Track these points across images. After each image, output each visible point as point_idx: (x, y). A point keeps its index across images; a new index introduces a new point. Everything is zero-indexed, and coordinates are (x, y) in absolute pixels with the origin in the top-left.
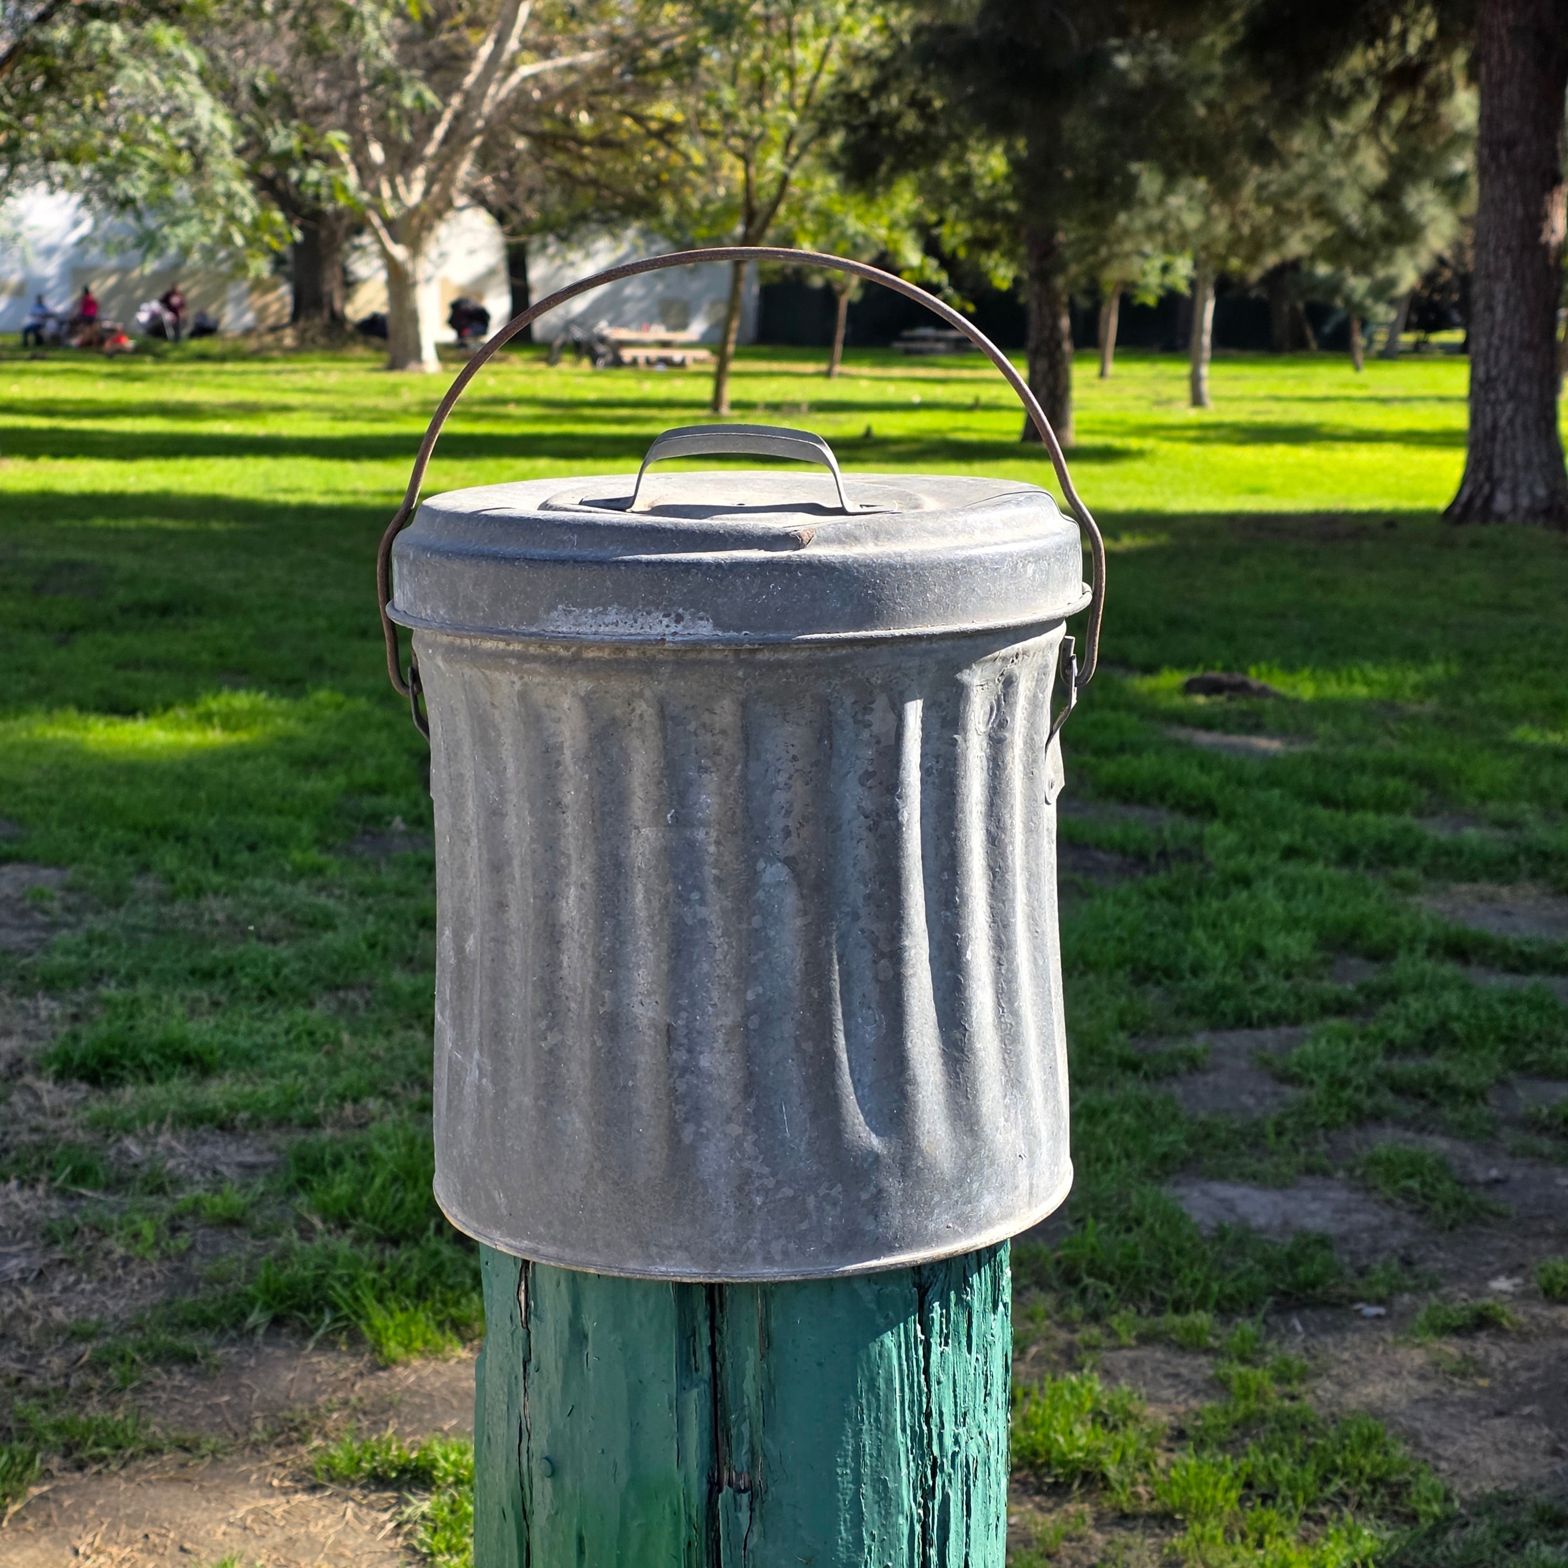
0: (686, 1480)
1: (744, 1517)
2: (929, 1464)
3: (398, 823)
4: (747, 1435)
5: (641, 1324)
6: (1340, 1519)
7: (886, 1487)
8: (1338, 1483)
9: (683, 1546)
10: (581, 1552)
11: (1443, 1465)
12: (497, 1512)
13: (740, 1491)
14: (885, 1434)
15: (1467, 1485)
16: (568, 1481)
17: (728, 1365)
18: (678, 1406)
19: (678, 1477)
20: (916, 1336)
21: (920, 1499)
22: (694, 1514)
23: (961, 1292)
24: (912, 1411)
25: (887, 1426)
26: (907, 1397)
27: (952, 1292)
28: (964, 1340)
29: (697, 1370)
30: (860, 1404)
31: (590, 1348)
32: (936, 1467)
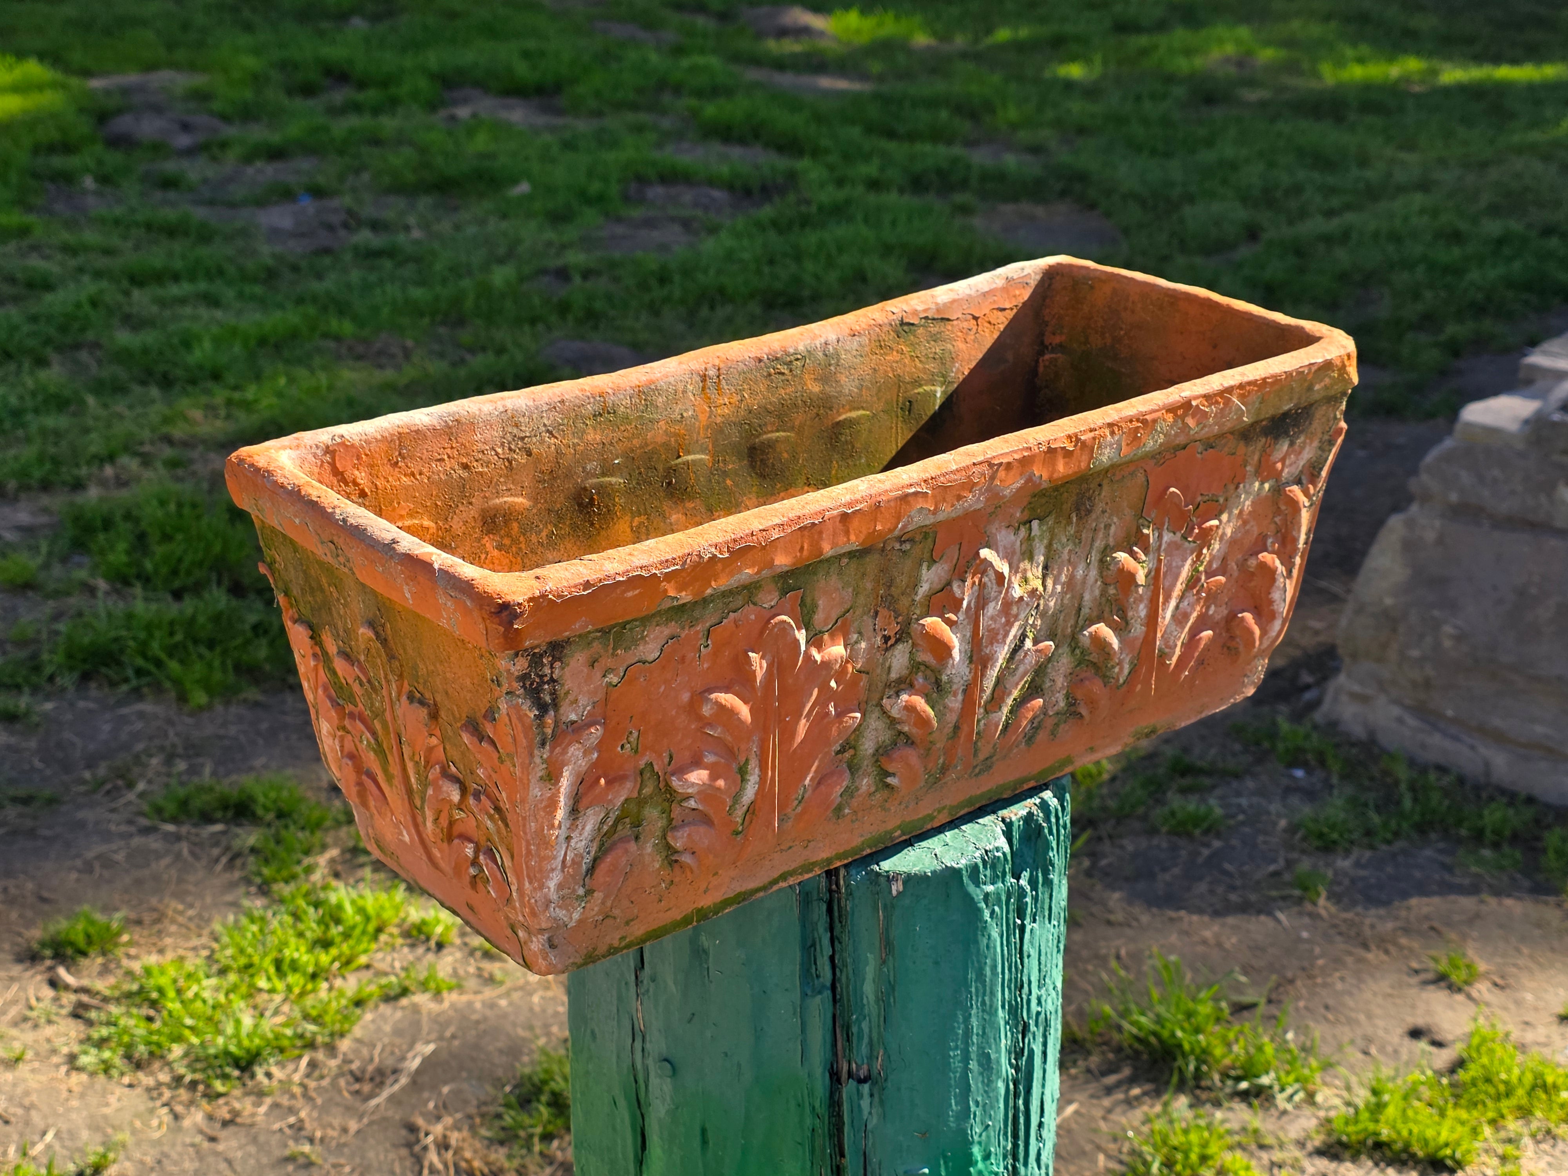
0: (810, 1075)
2: (1020, 1029)
4: (866, 1031)
5: (764, 942)
7: (989, 1059)
9: (807, 1133)
10: (705, 1142)
12: (606, 1099)
13: (861, 1081)
14: (989, 1013)
16: (690, 1081)
17: (848, 970)
18: (802, 1013)
19: (802, 1074)
20: (1015, 922)
21: (1013, 1061)
22: (817, 1105)
23: (1046, 873)
24: (1010, 989)
25: (991, 1006)
26: (1007, 977)
27: (1040, 875)
28: (1047, 914)
29: (818, 976)
30: (970, 993)
31: (711, 963)
32: (1025, 1029)
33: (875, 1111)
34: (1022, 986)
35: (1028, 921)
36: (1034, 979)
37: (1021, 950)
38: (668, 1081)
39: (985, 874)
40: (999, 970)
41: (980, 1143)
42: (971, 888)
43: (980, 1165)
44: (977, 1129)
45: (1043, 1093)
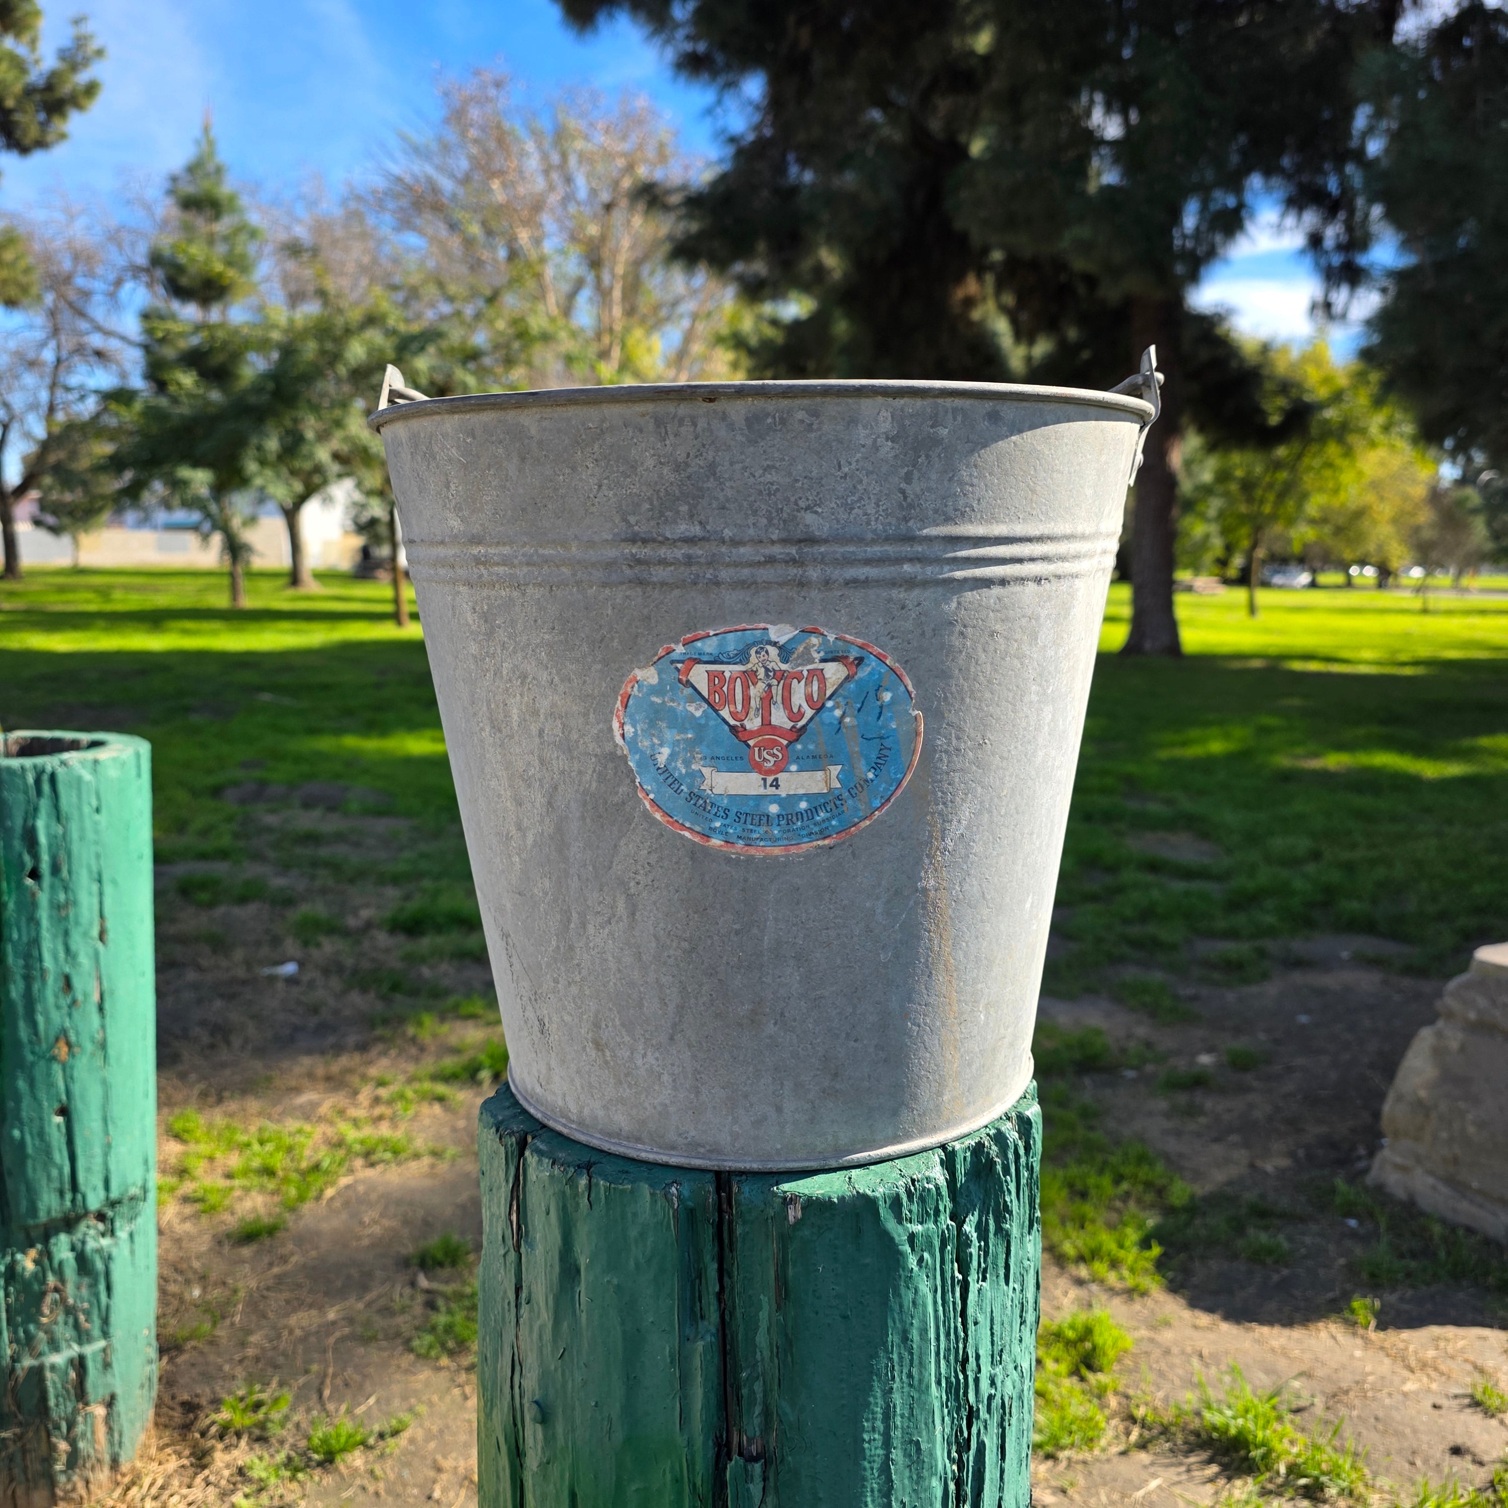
0: (690, 1443)
1: (756, 1489)
2: (964, 1414)
4: (759, 1396)
5: (637, 1265)
7: (919, 1449)
12: (493, 1441)
13: (752, 1460)
14: (920, 1391)
16: (560, 1429)
17: (738, 1313)
18: (681, 1359)
19: (681, 1441)
20: (953, 1277)
21: (955, 1455)
22: (699, 1483)
23: (999, 1220)
24: (948, 1361)
25: (920, 1381)
26: (942, 1346)
27: (991, 1222)
28: (1002, 1272)
29: (702, 1317)
30: (891, 1360)
31: (583, 1287)
32: (972, 1415)
33: (769, 1499)
34: (966, 1360)
35: (973, 1277)
36: (985, 1352)
37: (964, 1314)
38: (539, 1427)
39: (910, 1208)
40: (932, 1335)
42: (891, 1224)
45: (1001, 1499)
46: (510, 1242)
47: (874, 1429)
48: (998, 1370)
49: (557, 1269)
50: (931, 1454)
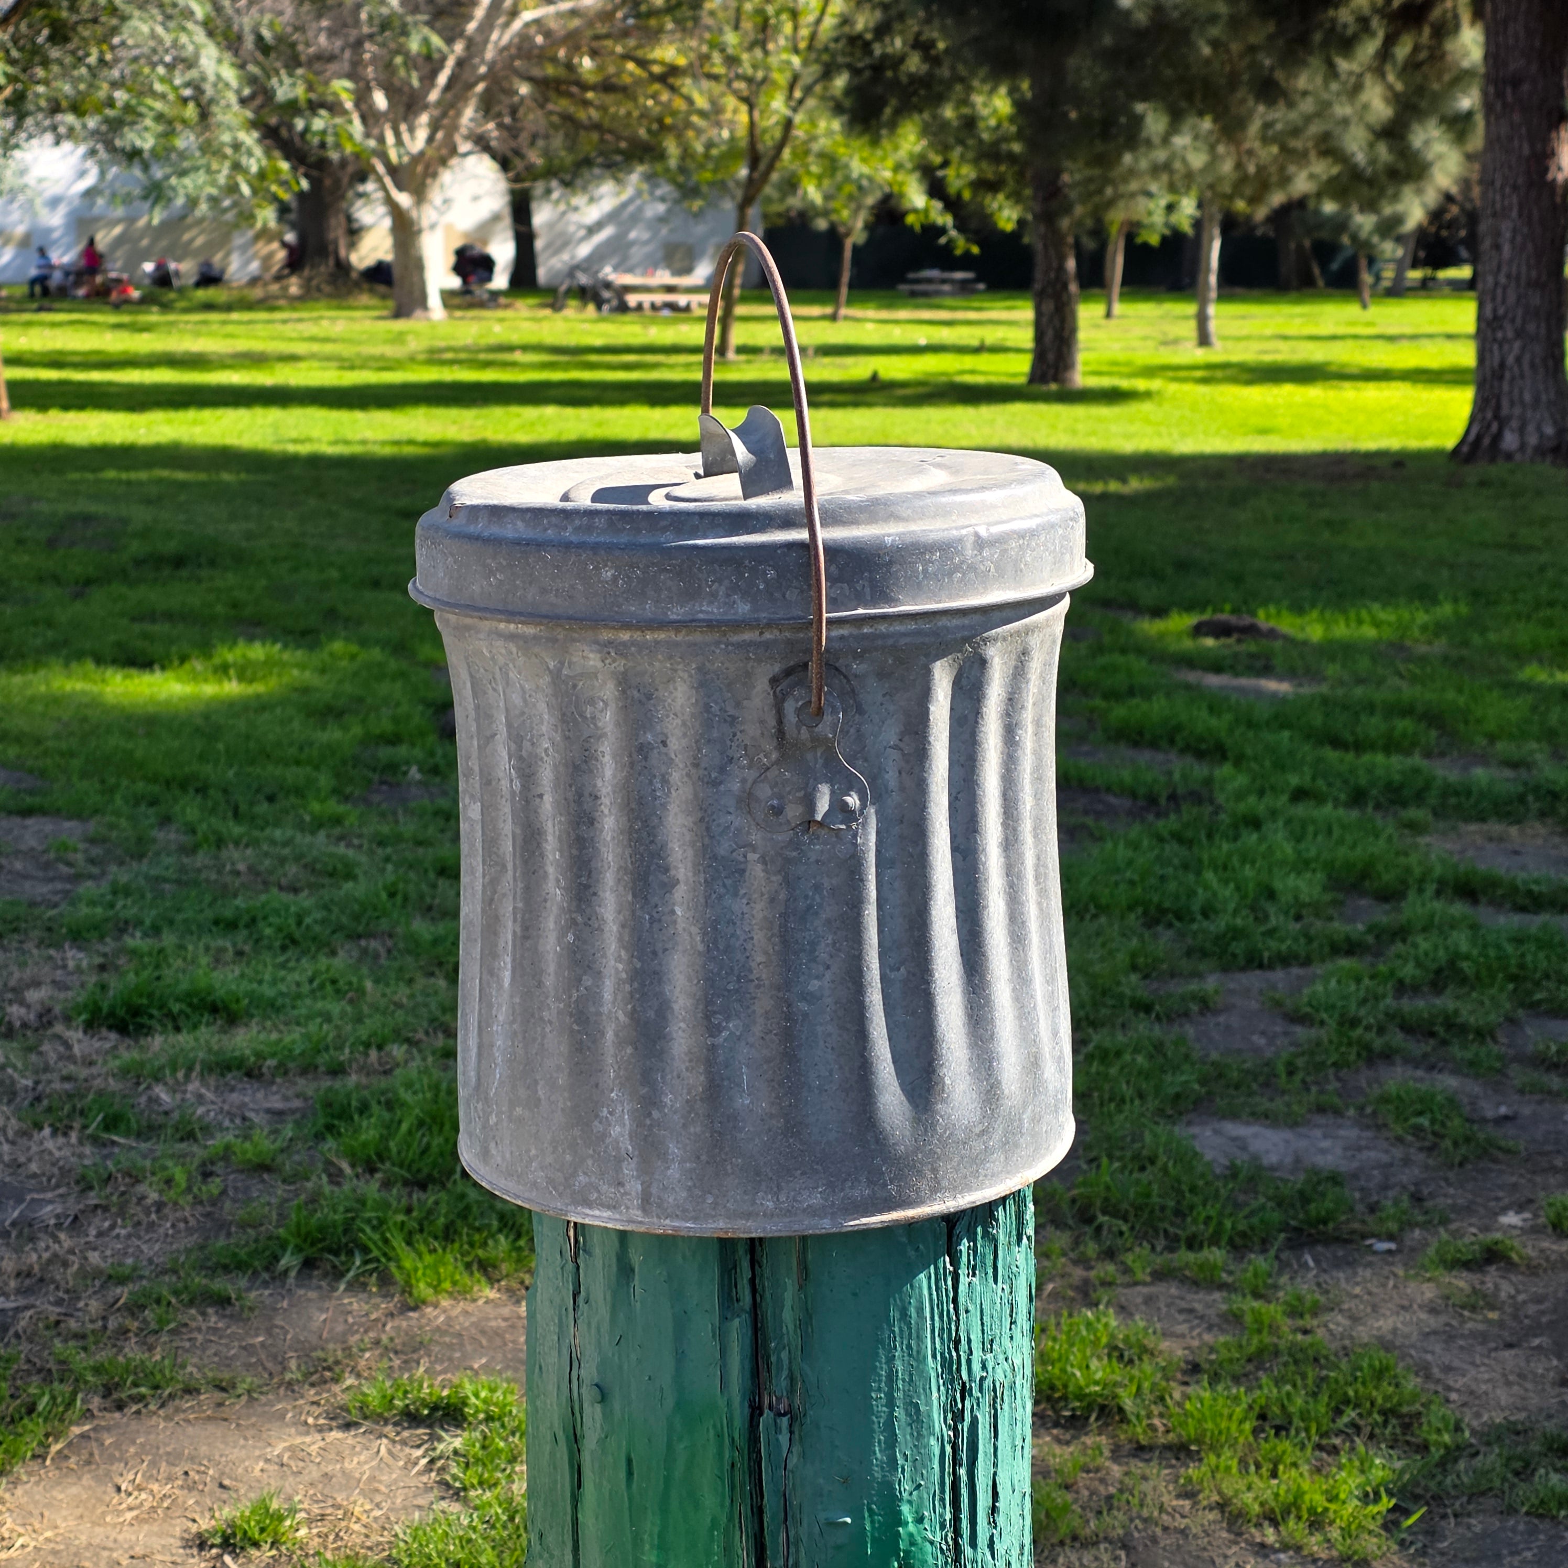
0: (729, 1404)
1: (784, 1438)
2: (958, 1388)
3: (414, 773)
4: (786, 1362)
5: (684, 1257)
6: (1353, 1449)
7: (918, 1410)
8: (1350, 1414)
9: (727, 1467)
10: (630, 1473)
11: (1454, 1396)
12: (549, 1437)
13: (780, 1415)
14: (917, 1360)
15: (1478, 1415)
16: (617, 1406)
17: (768, 1295)
18: (721, 1336)
19: (722, 1403)
20: (945, 1268)
21: (950, 1422)
22: (737, 1436)
23: (987, 1226)
24: (942, 1339)
25: (918, 1352)
26: (937, 1325)
28: (990, 1272)
29: (738, 1300)
30: (894, 1332)
31: (636, 1282)
32: (965, 1392)
33: (794, 1449)
34: (957, 1342)
35: (963, 1271)
36: (976, 1337)
37: (955, 1301)
38: (598, 1407)
40: (927, 1314)
41: (910, 1502)
43: (911, 1527)
44: (907, 1486)
45: (995, 1474)
46: (568, 1256)
47: (879, 1390)
48: (989, 1356)
49: (614, 1268)
50: (929, 1416)
